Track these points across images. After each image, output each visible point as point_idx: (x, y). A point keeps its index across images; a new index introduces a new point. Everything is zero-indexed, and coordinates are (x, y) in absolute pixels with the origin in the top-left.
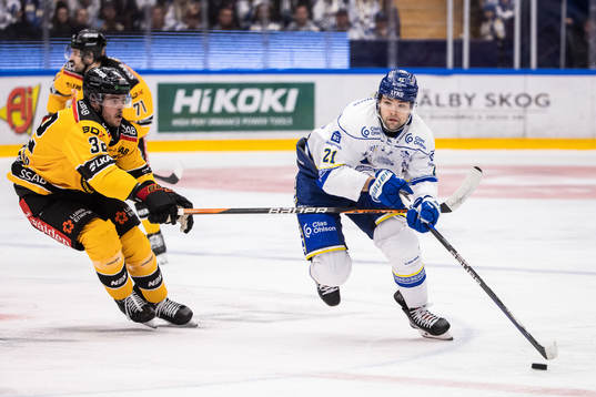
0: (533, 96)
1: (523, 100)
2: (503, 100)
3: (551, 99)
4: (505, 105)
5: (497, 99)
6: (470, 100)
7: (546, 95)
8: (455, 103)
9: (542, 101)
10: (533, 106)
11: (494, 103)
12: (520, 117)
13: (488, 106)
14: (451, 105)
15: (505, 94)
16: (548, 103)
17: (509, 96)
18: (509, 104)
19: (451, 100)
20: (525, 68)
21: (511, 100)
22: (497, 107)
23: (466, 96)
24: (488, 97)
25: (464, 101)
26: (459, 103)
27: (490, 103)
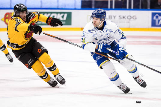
0: (132, 16)
1: (129, 17)
2: (124, 17)
3: (137, 17)
4: (124, 19)
5: (122, 17)
6: (114, 17)
7: (135, 16)
8: (110, 18)
9: (134, 18)
10: (132, 19)
11: (121, 18)
12: (129, 22)
13: (120, 19)
14: (109, 18)
15: (124, 16)
16: (136, 18)
17: (125, 16)
18: (125, 19)
19: (109, 17)
20: (130, 8)
21: (126, 17)
22: (122, 19)
23: (114, 16)
24: (119, 17)
25: (113, 17)
26: (111, 18)
27: (120, 18)
